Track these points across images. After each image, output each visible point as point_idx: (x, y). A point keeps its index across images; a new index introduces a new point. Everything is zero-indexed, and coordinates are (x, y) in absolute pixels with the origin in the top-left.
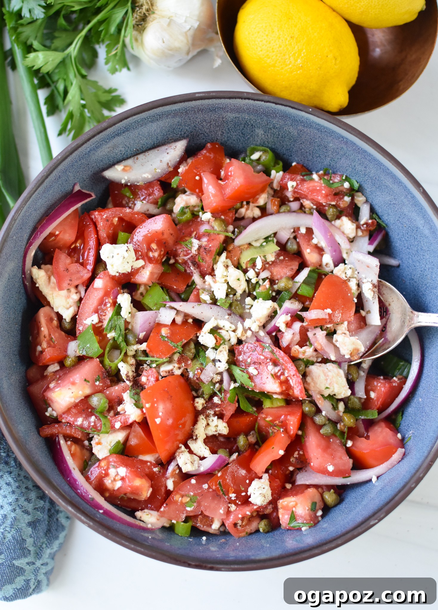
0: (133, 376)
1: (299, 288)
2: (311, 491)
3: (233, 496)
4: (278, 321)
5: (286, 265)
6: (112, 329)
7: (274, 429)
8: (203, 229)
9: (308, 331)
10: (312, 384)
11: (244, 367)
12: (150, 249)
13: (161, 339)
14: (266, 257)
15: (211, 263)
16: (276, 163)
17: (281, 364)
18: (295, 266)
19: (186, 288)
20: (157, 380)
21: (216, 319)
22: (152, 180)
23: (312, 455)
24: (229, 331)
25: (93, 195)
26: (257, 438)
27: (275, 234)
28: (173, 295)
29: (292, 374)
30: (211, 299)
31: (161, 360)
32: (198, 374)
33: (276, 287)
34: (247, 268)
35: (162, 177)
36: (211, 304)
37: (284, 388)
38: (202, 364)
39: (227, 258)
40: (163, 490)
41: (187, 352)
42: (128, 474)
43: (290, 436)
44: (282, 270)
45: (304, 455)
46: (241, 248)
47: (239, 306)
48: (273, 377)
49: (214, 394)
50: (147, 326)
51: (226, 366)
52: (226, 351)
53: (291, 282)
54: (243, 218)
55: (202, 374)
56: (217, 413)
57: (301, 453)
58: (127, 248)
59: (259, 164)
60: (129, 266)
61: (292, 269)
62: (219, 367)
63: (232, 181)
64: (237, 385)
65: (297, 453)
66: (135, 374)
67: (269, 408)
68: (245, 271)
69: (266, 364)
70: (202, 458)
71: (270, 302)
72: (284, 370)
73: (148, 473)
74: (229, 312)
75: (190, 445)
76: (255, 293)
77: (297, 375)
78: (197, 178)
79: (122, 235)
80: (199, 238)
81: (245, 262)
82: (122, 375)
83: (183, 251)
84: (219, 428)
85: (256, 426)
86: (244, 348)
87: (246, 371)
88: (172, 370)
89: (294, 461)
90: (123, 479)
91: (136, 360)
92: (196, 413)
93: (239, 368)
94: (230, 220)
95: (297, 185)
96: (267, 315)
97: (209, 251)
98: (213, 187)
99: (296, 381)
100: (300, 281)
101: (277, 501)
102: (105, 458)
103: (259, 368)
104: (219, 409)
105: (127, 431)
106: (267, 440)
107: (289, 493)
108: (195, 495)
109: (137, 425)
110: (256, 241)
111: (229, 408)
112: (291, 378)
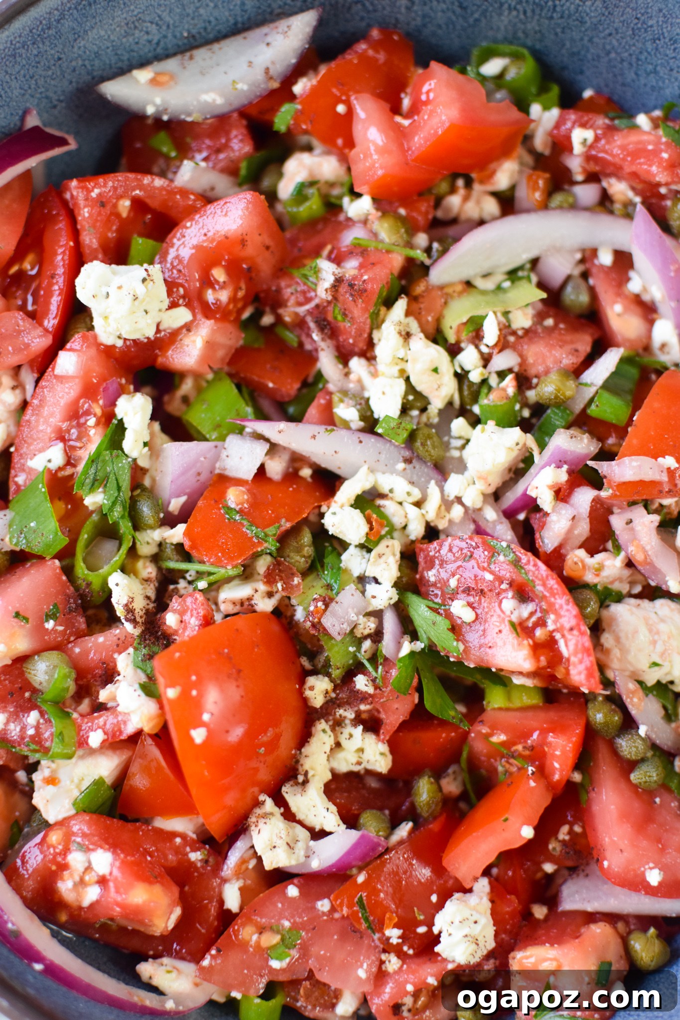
0: (147, 610)
1: (591, 401)
2: (598, 931)
3: (394, 934)
4: (535, 483)
5: (561, 340)
6: (96, 483)
7: (511, 764)
8: (349, 237)
9: (612, 513)
10: (616, 653)
11: (438, 600)
12: (208, 282)
13: (223, 515)
14: (511, 316)
15: (364, 323)
16: (543, 90)
17: (537, 595)
18: (584, 344)
19: (300, 390)
20: (207, 621)
21: (372, 470)
22: (225, 110)
23: (607, 839)
24: (405, 504)
25: (71, 139)
26: (464, 784)
27: (535, 263)
28: (266, 405)
29: (567, 626)
30: (363, 418)
31: (221, 572)
32: (317, 612)
33: (531, 395)
34: (458, 343)
35: (250, 104)
36: (362, 430)
37: (543, 661)
38: (329, 587)
39: (408, 314)
40: (213, 911)
41: (292, 554)
42: (116, 872)
43: (550, 786)
44: (550, 351)
45: (584, 834)
46: (446, 290)
47: (435, 439)
48: (516, 630)
49: (356, 668)
50: (191, 482)
51: (394, 596)
52: (394, 555)
53: (571, 384)
54: (454, 221)
55: (327, 613)
56: (364, 716)
57: (577, 829)
58: (144, 274)
59: (499, 87)
60: (149, 321)
61: (577, 351)
62: (374, 597)
63: (430, 116)
64: (419, 646)
65: (565, 829)
66: (151, 605)
67: (500, 709)
68: (454, 351)
69: (498, 594)
70: (319, 834)
71: (516, 433)
72: (545, 612)
73: (175, 864)
74: (407, 454)
75: (287, 797)
76: (476, 409)
77: (580, 630)
78: (341, 109)
79: (139, 244)
80: (338, 259)
81: (455, 325)
82: (116, 606)
83: (297, 291)
84: (366, 756)
85: (465, 754)
86: (442, 549)
87: (445, 610)
88: (250, 599)
89: (558, 849)
90: (102, 881)
91: (160, 569)
92: (308, 714)
93: (426, 601)
94: (421, 219)
95: (597, 139)
96: (506, 465)
97: (362, 292)
98: (379, 130)
99: (576, 645)
100: (595, 382)
101: (509, 953)
102: (63, 823)
103: (480, 603)
104: (368, 707)
105: (124, 756)
106: (491, 793)
107: (541, 932)
108: (295, 927)
109: (149, 741)
110: (486, 276)
111: (396, 706)
112: (563, 636)
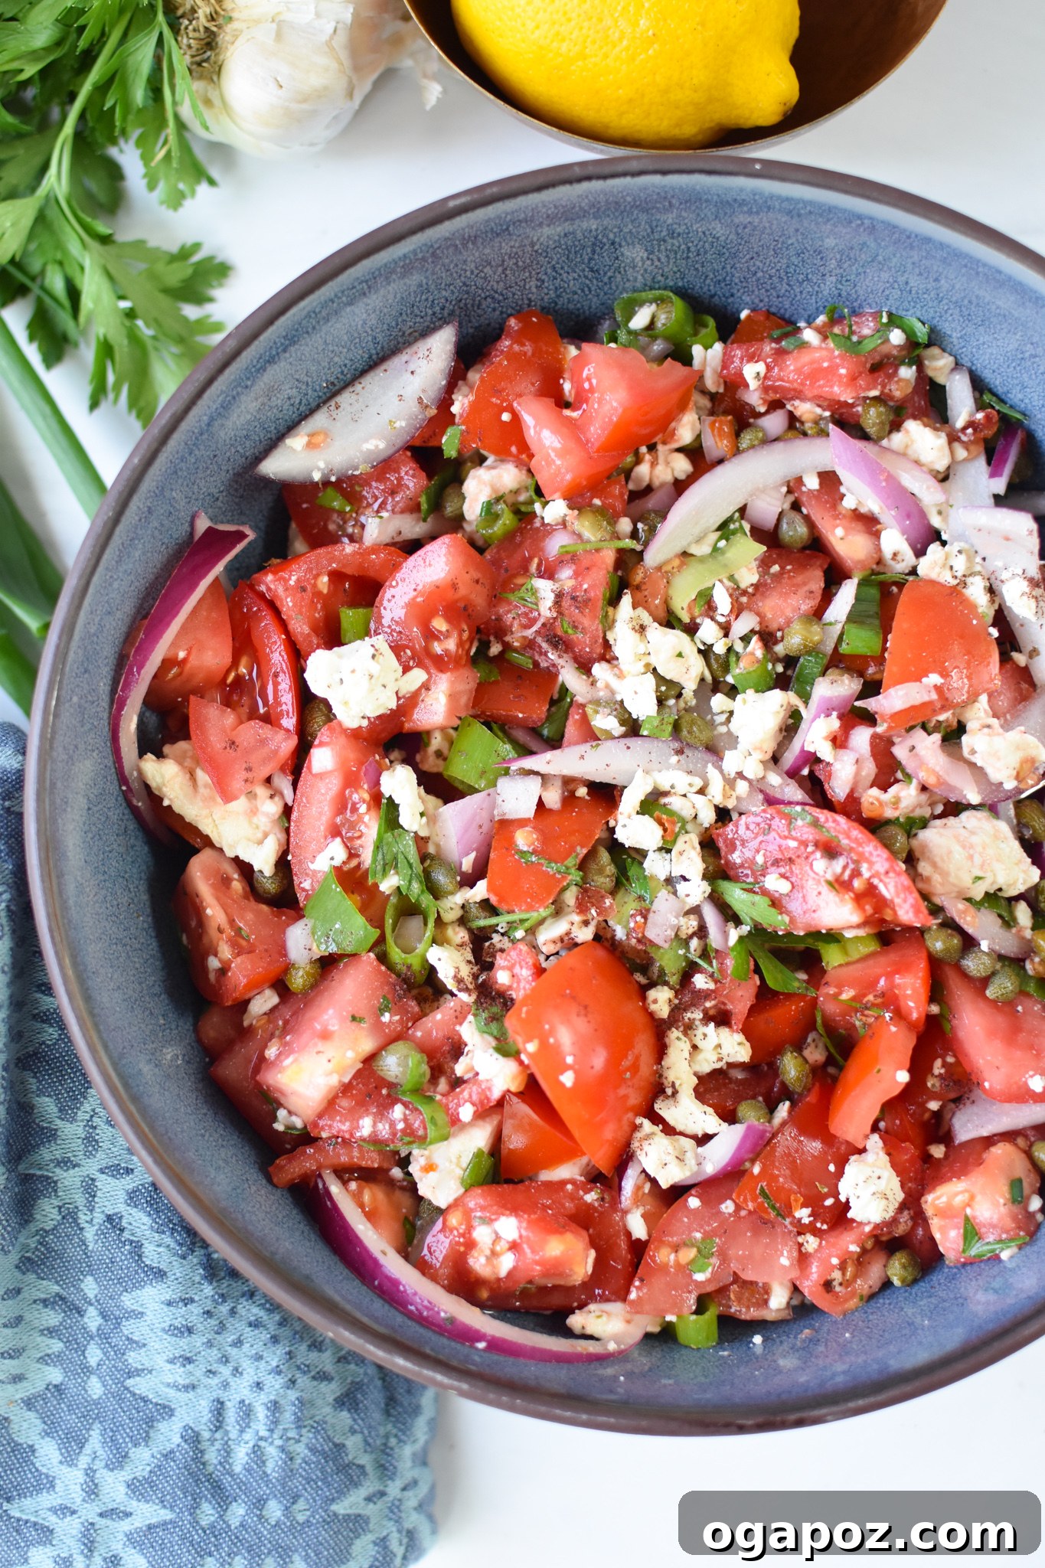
0: (473, 975)
1: (840, 639)
2: (1000, 1151)
3: (804, 1214)
4: (809, 738)
5: (793, 585)
6: (387, 868)
7: (866, 1016)
8: (555, 545)
9: (893, 744)
10: (937, 878)
11: (750, 880)
12: (430, 635)
13: (518, 861)
14: (736, 577)
15: (597, 630)
16: (698, 324)
17: (845, 850)
18: (815, 581)
19: (548, 710)
20: (539, 971)
21: (647, 772)
22: (390, 452)
24: (688, 795)
25: (247, 531)
26: (827, 1049)
27: (742, 510)
28: (521, 735)
29: (882, 870)
30: (622, 723)
31: (534, 916)
32: (639, 927)
33: (780, 649)
34: (693, 619)
35: (412, 437)
36: (625, 736)
37: (869, 909)
38: (641, 898)
39: (635, 607)
40: (623, 1245)
41: (595, 878)
42: (524, 1233)
43: (911, 1025)
44: (785, 601)
45: (958, 1063)
46: (664, 569)
47: (699, 721)
48: (834, 887)
49: (692, 968)
50: (475, 837)
51: (705, 888)
52: (694, 848)
53: (816, 628)
54: (649, 489)
55: (648, 924)
56: (712, 1012)
57: (950, 1059)
58: (372, 651)
59: (654, 338)
60: (389, 693)
61: (811, 592)
62: (688, 895)
63: (599, 403)
64: (745, 929)
65: (938, 1063)
66: (475, 968)
67: (840, 966)
68: (691, 629)
69: (807, 858)
70: (704, 1139)
71: (776, 694)
72: (857, 862)
73: (574, 1211)
74: (676, 745)
75: (660, 1112)
76: (730, 679)
77: (895, 871)
78: (506, 417)
79: (349, 617)
80: (549, 573)
81: (685, 606)
82: (445, 981)
83: (518, 615)
84: (724, 1051)
85: (819, 1020)
86: (739, 829)
87: (760, 888)
88: (568, 933)
89: (938, 1084)
90: (514, 1246)
91: (470, 931)
92: (657, 1027)
93: (739, 885)
94: (618, 505)
95: (769, 368)
96: (777, 728)
97: (587, 602)
98: (553, 432)
99: (896, 886)
100: (839, 619)
101: (919, 1199)
102: (456, 1204)
103: (792, 872)
104: (713, 1003)
105: (495, 1120)
106: (856, 1050)
107: (945, 1170)
108: (707, 1236)
109: (515, 1100)
110: (699, 540)
111: (740, 993)
112: (881, 881)
